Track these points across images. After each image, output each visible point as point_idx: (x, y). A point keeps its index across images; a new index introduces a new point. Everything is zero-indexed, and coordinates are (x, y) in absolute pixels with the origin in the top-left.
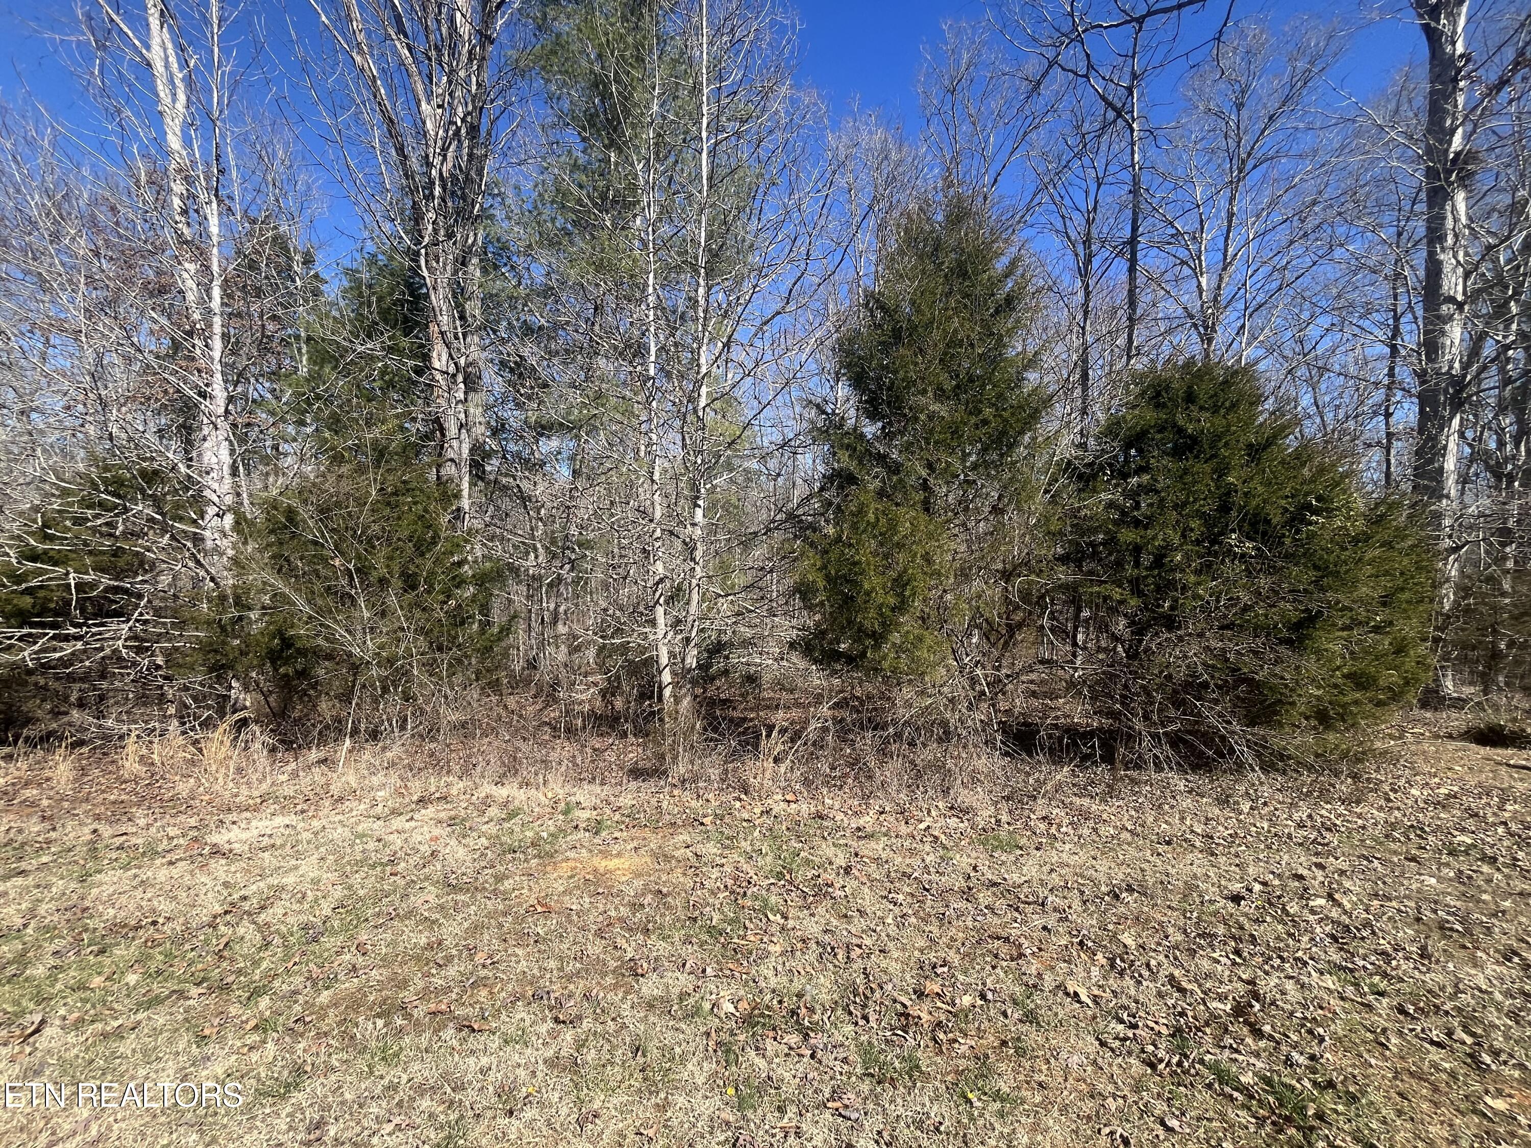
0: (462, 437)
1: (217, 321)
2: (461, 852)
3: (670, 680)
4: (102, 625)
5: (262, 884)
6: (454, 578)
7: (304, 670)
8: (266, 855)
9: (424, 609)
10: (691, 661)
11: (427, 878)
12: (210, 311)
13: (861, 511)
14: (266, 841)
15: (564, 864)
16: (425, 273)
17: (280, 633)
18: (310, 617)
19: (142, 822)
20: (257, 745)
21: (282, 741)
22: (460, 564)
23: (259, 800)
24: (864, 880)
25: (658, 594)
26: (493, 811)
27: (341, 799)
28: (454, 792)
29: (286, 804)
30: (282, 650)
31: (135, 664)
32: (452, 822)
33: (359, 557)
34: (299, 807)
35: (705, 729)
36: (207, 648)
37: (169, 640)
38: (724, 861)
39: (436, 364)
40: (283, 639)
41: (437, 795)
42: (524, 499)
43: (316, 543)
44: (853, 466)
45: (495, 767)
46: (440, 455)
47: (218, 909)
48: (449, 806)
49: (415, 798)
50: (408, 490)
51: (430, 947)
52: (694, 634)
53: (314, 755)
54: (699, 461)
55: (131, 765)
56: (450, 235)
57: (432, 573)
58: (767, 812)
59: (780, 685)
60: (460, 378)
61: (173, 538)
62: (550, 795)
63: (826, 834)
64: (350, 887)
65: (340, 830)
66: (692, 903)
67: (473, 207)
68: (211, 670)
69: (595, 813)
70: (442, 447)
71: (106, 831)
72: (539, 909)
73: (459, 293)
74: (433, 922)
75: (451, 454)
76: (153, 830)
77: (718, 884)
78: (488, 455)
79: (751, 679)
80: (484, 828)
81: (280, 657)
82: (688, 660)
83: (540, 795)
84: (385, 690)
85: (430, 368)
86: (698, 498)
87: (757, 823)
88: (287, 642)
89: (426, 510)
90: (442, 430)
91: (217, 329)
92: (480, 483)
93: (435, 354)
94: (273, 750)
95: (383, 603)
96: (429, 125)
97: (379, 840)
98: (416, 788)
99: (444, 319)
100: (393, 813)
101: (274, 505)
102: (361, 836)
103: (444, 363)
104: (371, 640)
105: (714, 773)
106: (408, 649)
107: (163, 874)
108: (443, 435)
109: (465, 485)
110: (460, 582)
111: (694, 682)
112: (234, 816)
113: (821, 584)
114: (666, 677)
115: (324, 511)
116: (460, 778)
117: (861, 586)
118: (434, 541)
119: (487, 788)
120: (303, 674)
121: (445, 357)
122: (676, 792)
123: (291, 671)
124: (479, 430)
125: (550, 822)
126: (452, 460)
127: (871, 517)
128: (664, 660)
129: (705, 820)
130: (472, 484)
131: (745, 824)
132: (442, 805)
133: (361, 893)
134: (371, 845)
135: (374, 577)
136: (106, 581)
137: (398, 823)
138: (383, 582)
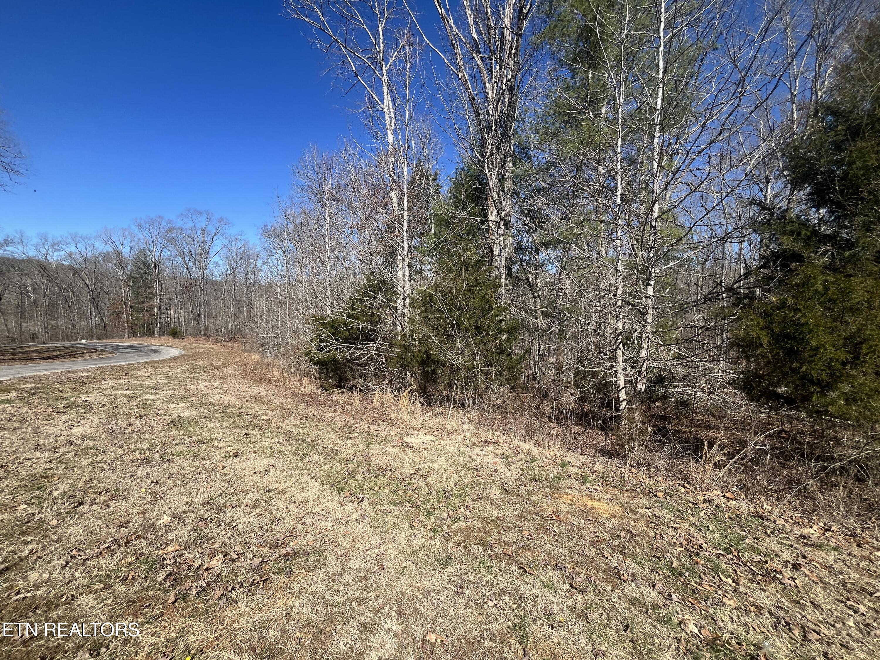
0: (502, 254)
1: (406, 213)
2: (509, 474)
3: (625, 398)
4: (368, 344)
5: (425, 465)
6: (498, 329)
8: (425, 452)
9: (485, 344)
10: (641, 386)
11: (493, 482)
12: (403, 210)
13: (807, 282)
14: (425, 446)
15: (565, 496)
16: (487, 172)
17: (426, 352)
18: (438, 345)
19: (382, 427)
20: (417, 402)
21: (426, 402)
22: (501, 321)
23: (419, 427)
24: (816, 580)
25: (618, 343)
26: (522, 455)
27: (450, 433)
28: (501, 441)
29: (430, 431)
30: (426, 360)
31: (377, 361)
32: (502, 456)
33: (457, 318)
34: (435, 433)
35: (655, 433)
36: (401, 357)
37: (387, 352)
38: (678, 526)
39: (490, 218)
40: (427, 355)
41: (493, 441)
42: (531, 286)
43: (440, 311)
44: (799, 248)
45: (521, 433)
46: (491, 265)
47: (412, 472)
48: (499, 447)
49: (483, 440)
51: (498, 518)
52: (643, 370)
53: (438, 410)
54: (651, 255)
55: (376, 402)
56: (498, 149)
57: (489, 326)
58: (709, 501)
59: (709, 410)
60: (502, 224)
61: (390, 309)
62: (552, 454)
63: (769, 532)
64: (460, 477)
65: (453, 448)
66: (655, 546)
67: (510, 130)
68: (401, 366)
69: (580, 470)
70: (492, 260)
71: (372, 428)
72: (555, 518)
73: (501, 179)
74: (499, 506)
75: (496, 264)
76: (386, 431)
77: (674, 540)
78: (513, 263)
79: (684, 404)
80: (519, 463)
81: (425, 363)
82: (639, 386)
83: (546, 452)
84: (466, 384)
85: (487, 220)
86: (649, 279)
87: (701, 506)
88: (429, 357)
89: (486, 293)
90: (492, 251)
91: (406, 217)
92: (509, 278)
93: (490, 213)
94: (423, 405)
95: (467, 341)
96: (490, 94)
97: (470, 457)
98: (483, 434)
99: (495, 193)
100: (474, 445)
101: (424, 293)
102: (462, 453)
103: (494, 216)
104: (462, 358)
105: (662, 464)
106: (477, 364)
107: (391, 450)
108: (493, 254)
109: (503, 280)
110: (501, 332)
111: (643, 400)
112: (411, 432)
113: (765, 340)
114: (623, 395)
115: (443, 295)
116: (504, 434)
117: (808, 343)
118: (490, 309)
119: (517, 443)
120: (434, 371)
121: (494, 214)
122: (633, 470)
123: (429, 370)
124: (510, 250)
125: (554, 469)
126: (497, 267)
127: (819, 287)
128: (622, 384)
129: (658, 494)
130: (506, 279)
131: (690, 505)
132: (496, 447)
133: (465, 481)
134: (467, 459)
135: (463, 327)
136: (370, 327)
137: (477, 450)
138: (467, 330)
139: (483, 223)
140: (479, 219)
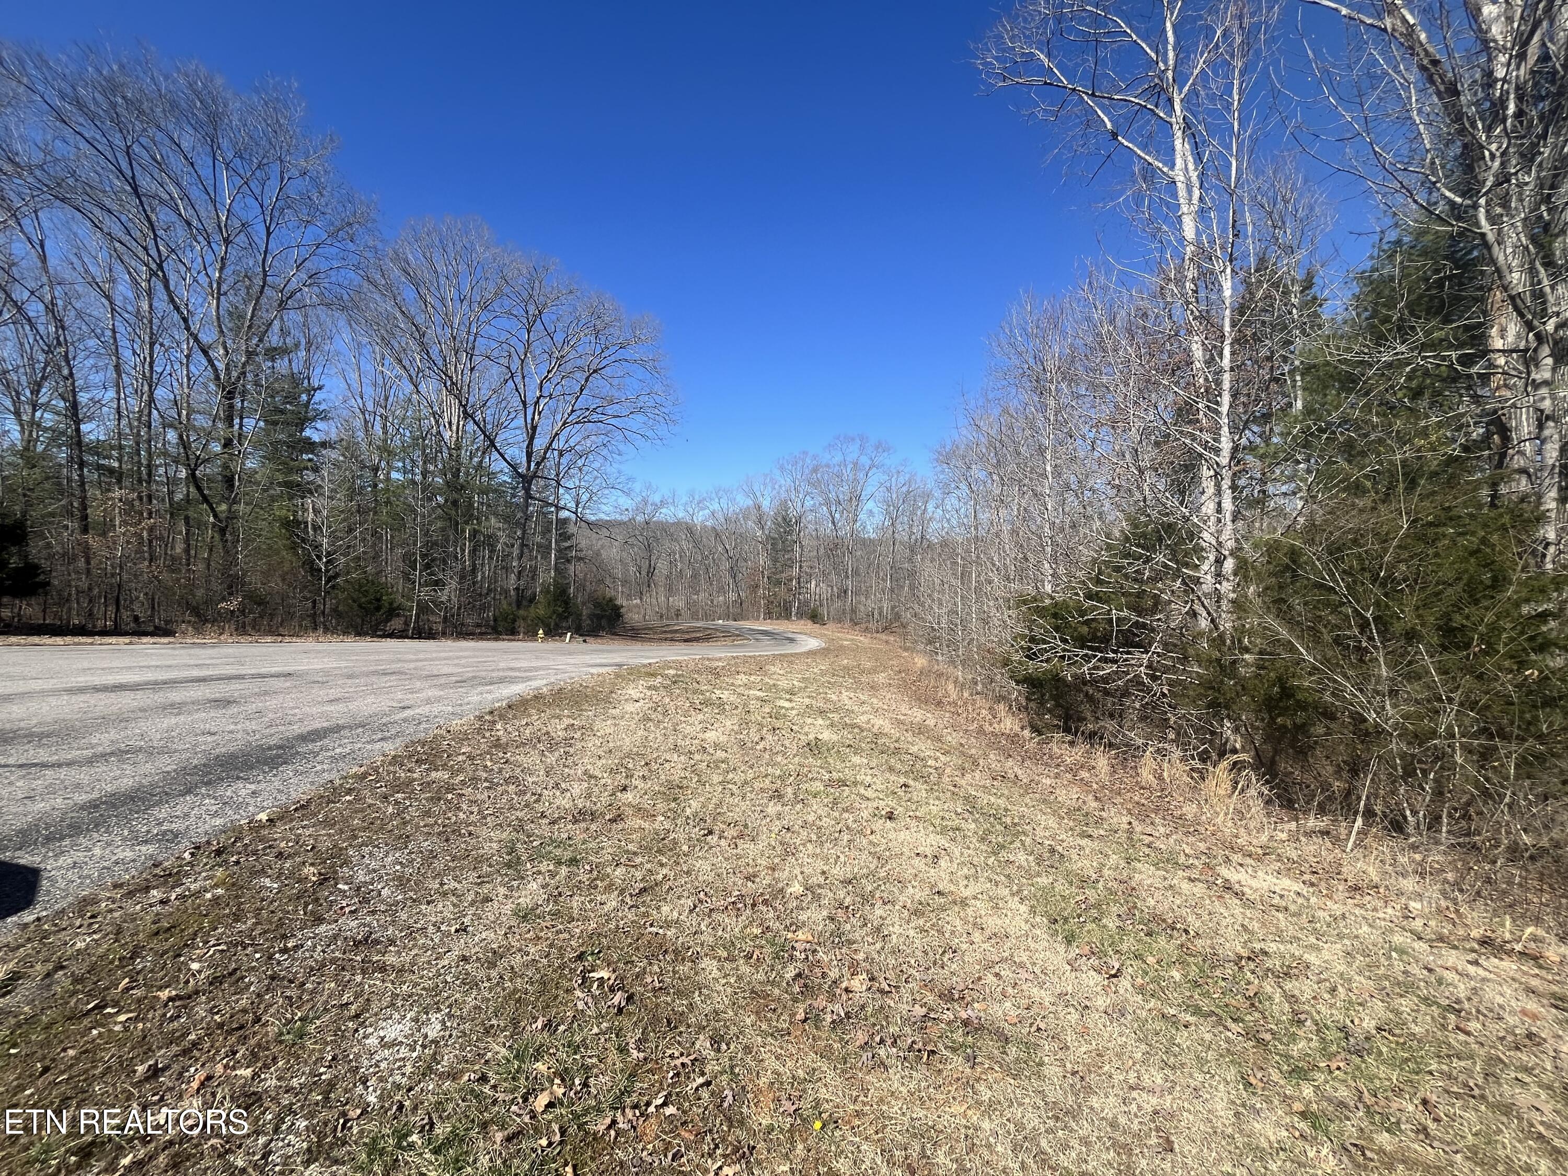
0: (1546, 432)
1: (1227, 378)
4: (1128, 653)
5: (1282, 947)
6: (1532, 638)
7: (1304, 725)
8: (1280, 915)
9: (1480, 677)
11: (1527, 1070)
12: (1221, 371)
14: (1276, 900)
16: (1486, 228)
17: (1280, 680)
18: (1315, 668)
19: (1162, 830)
20: (1252, 792)
21: (1279, 796)
22: (1543, 616)
23: (1260, 851)
27: (1356, 888)
28: (1552, 955)
29: (1291, 868)
30: (1281, 699)
31: (1149, 690)
32: (1559, 1003)
33: (1378, 604)
34: (1307, 877)
36: (1208, 685)
37: (1174, 673)
39: (1497, 344)
40: (1283, 688)
41: (1519, 948)
43: (1322, 586)
46: (1499, 465)
47: (1245, 952)
48: (1544, 973)
49: (1476, 935)
50: (1451, 519)
53: (1312, 823)
55: (1146, 776)
56: (1529, 158)
57: (1494, 628)
60: (1545, 351)
61: (1184, 582)
64: (1398, 1013)
65: (1365, 928)
68: (1209, 706)
70: (1503, 455)
73: (1543, 233)
75: (1518, 462)
76: (1171, 840)
81: (1276, 707)
84: (1409, 772)
85: (1486, 352)
88: (1287, 692)
89: (1484, 542)
90: (1504, 431)
91: (1226, 385)
93: (1494, 332)
94: (1269, 802)
95: (1410, 663)
97: (1430, 970)
98: (1477, 920)
99: (1516, 277)
100: (1441, 939)
102: (1402, 951)
103: (1511, 338)
104: (1394, 706)
106: (1450, 727)
107: (1185, 886)
108: (1506, 439)
109: (1550, 505)
110: (1544, 647)
112: (1236, 858)
115: (1335, 551)
116: (1562, 939)
118: (1499, 582)
120: (1302, 728)
121: (1514, 330)
123: (1289, 723)
126: (1523, 471)
130: (1562, 501)
132: (1529, 967)
133: (1417, 1030)
134: (1416, 970)
135: (1397, 627)
136: (1134, 617)
137: (1452, 958)
138: (1411, 636)
139: (1467, 361)
140: (1454, 355)
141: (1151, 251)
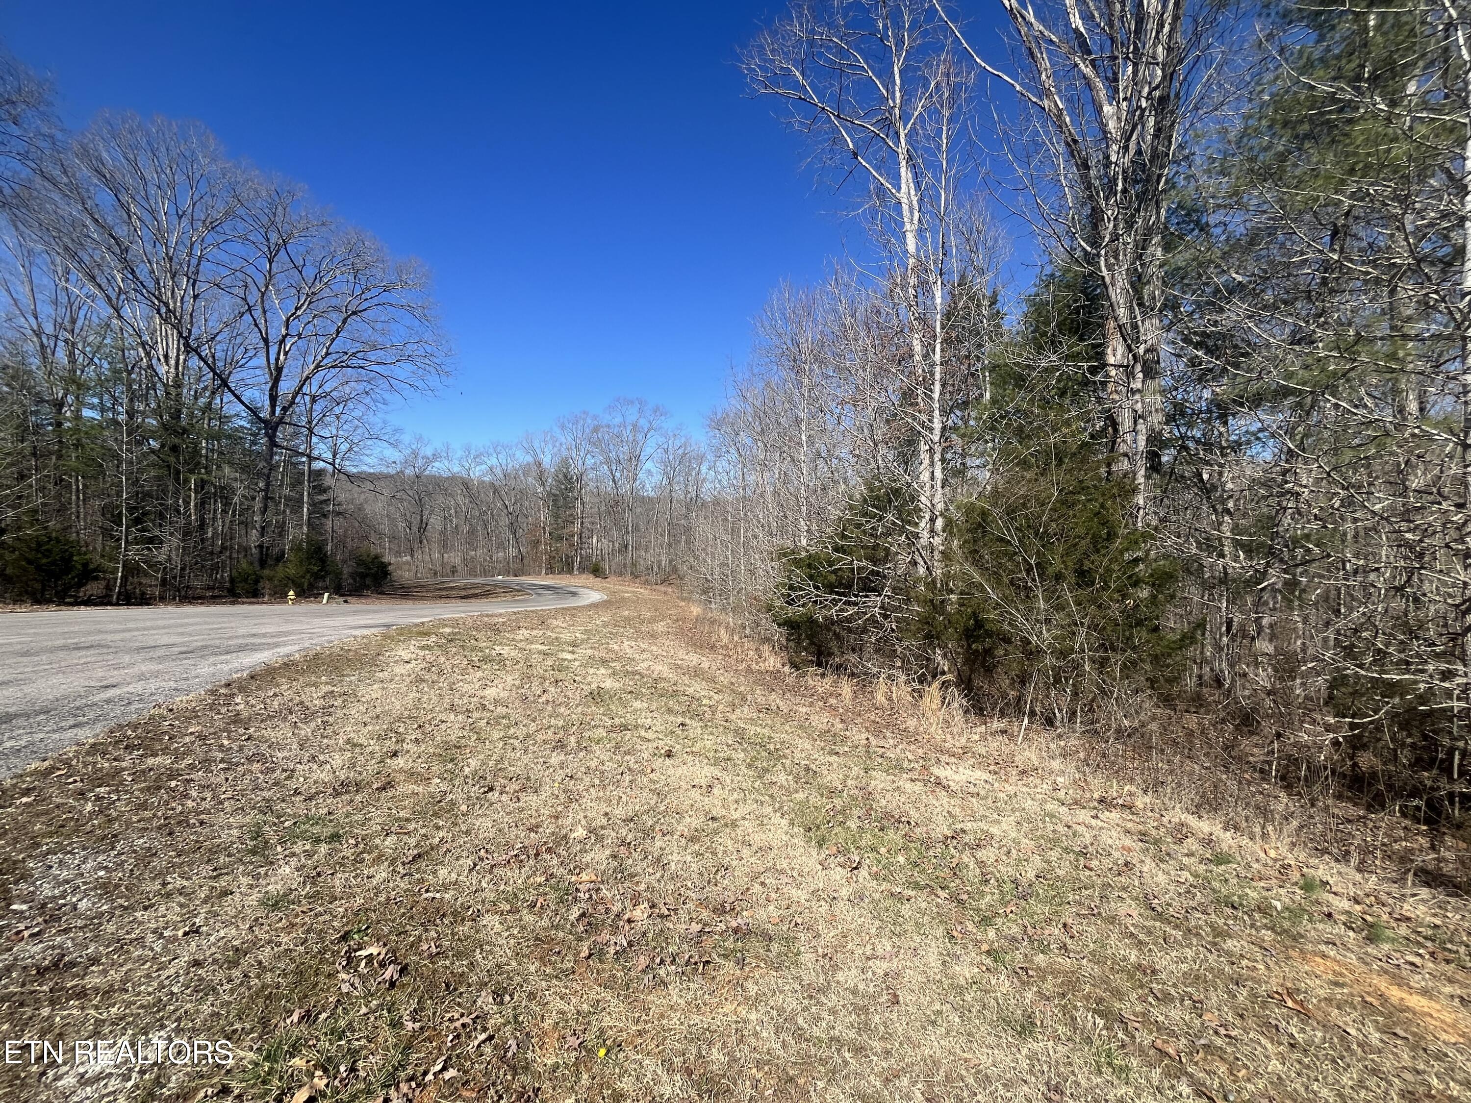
0: (1139, 427)
1: (938, 369)
2: (1161, 878)
4: (866, 596)
5: (975, 825)
6: (1130, 577)
7: (990, 649)
8: (974, 800)
9: (1100, 606)
11: (1124, 889)
12: (934, 364)
14: (972, 789)
15: (1318, 959)
16: (1105, 272)
17: (975, 615)
18: (998, 604)
19: (891, 742)
20: (956, 705)
21: (973, 706)
22: (1136, 561)
23: (961, 751)
26: (1191, 844)
27: (1024, 772)
28: (1139, 804)
29: (982, 762)
30: (975, 630)
31: (882, 626)
32: (1143, 837)
33: (1038, 553)
34: (992, 768)
36: (926, 621)
37: (900, 612)
39: (1111, 360)
40: (976, 621)
41: (1120, 802)
42: (1207, 490)
43: (1002, 540)
45: (1190, 795)
46: (1112, 450)
47: (949, 834)
48: (1135, 818)
49: (1096, 796)
50: (1083, 489)
51: (1139, 967)
53: (996, 725)
55: (880, 698)
56: (1130, 224)
57: (1108, 570)
60: (1138, 368)
61: (907, 537)
62: (1272, 853)
64: (1048, 862)
65: (1030, 802)
67: (1158, 183)
68: (925, 637)
69: (1358, 908)
70: (1114, 442)
71: (874, 742)
72: (1290, 1003)
73: (1137, 281)
74: (1140, 942)
75: (1123, 448)
76: (898, 750)
78: (1165, 444)
80: (1185, 860)
81: (972, 636)
83: (1257, 848)
84: (1057, 681)
85: (1105, 365)
88: (979, 624)
89: (1102, 506)
90: (1115, 425)
91: (938, 376)
92: (1155, 475)
93: (1109, 351)
94: (966, 712)
95: (1058, 597)
96: (1112, 125)
97: (1069, 827)
98: (1097, 786)
99: (1122, 312)
100: (1076, 803)
101: (969, 509)
102: (1052, 816)
103: (1119, 357)
104: (1048, 631)
106: (1082, 644)
107: (908, 786)
108: (1116, 431)
109: (1141, 480)
110: (1136, 583)
112: (944, 758)
115: (1010, 512)
116: (1145, 792)
118: (1111, 536)
119: (1178, 815)
120: (988, 652)
121: (1121, 350)
123: (980, 648)
124: (1157, 419)
125: (1282, 891)
126: (1126, 455)
130: (1147, 477)
132: (1127, 815)
133: (1060, 873)
134: (1060, 828)
135: (1050, 571)
136: (871, 567)
137: (1084, 815)
138: (1059, 577)
139: (1093, 371)
140: (1085, 365)
141: (882, 259)
